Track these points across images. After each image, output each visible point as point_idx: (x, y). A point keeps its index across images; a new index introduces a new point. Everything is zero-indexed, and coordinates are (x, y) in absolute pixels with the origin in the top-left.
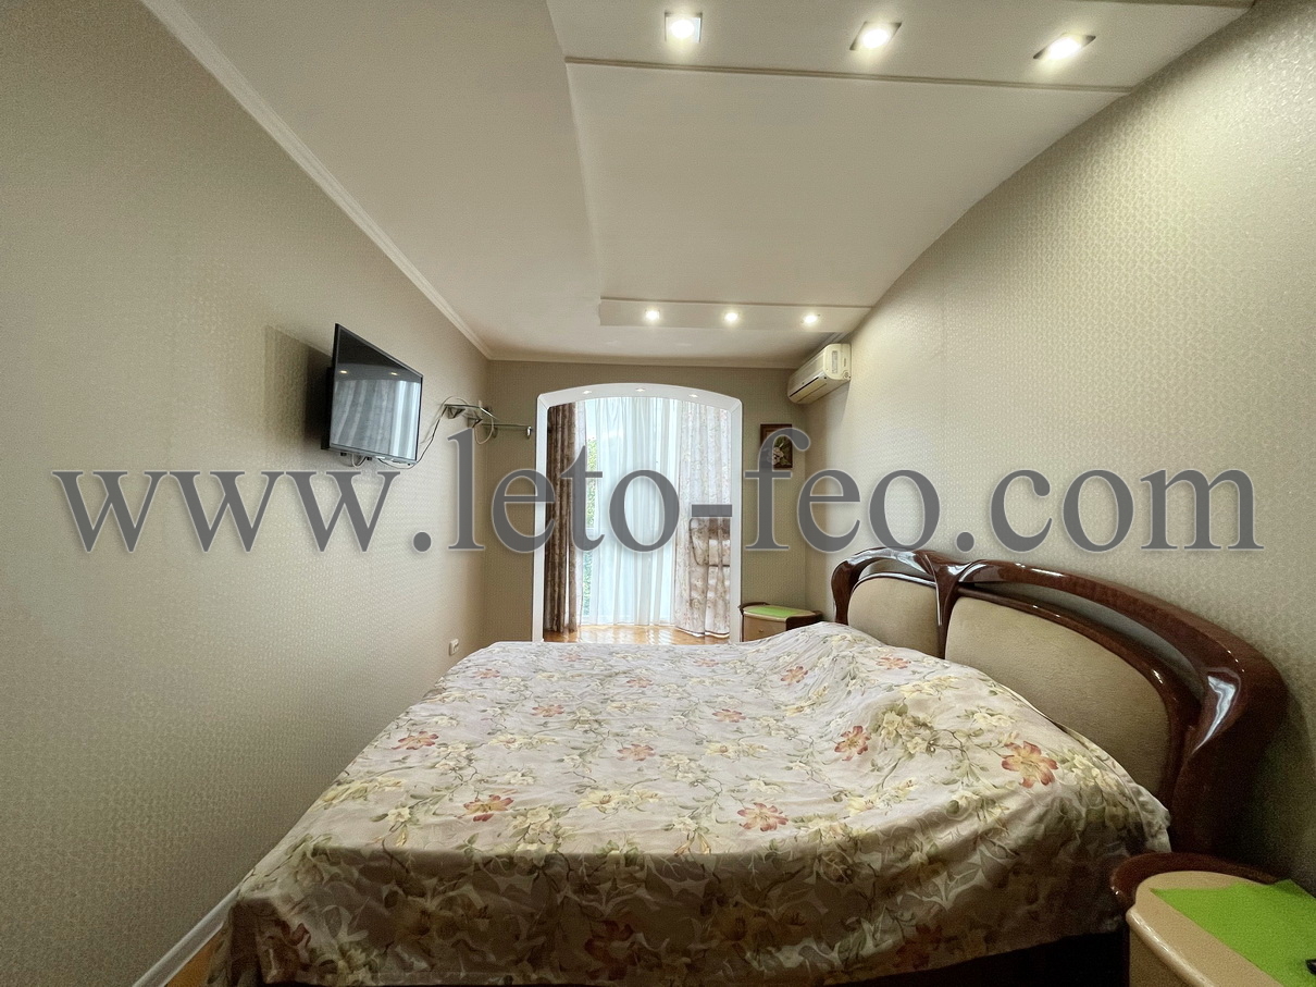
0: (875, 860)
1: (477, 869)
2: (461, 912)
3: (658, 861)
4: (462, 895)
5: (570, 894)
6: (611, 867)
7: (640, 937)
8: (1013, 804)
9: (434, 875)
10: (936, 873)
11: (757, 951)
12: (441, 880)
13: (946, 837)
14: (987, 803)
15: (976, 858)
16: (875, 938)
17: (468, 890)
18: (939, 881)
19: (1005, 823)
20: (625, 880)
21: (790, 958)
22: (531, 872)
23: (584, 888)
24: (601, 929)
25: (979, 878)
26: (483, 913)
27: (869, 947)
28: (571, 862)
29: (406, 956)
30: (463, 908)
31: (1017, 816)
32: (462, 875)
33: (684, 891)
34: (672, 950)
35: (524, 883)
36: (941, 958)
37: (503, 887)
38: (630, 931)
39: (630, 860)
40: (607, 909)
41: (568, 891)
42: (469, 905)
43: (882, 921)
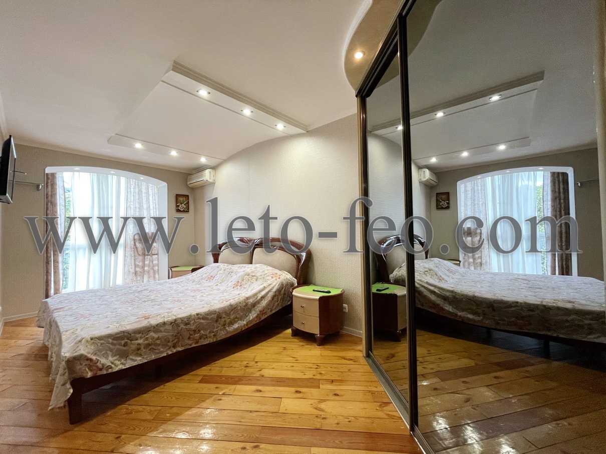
0: (251, 301)
1: (154, 327)
2: (151, 340)
3: (205, 313)
4: (151, 336)
5: (183, 327)
6: (193, 317)
7: (202, 332)
8: (274, 284)
9: (140, 333)
10: (262, 300)
11: (229, 327)
12: (142, 334)
13: (263, 293)
14: (270, 285)
15: (269, 295)
16: (252, 316)
17: (152, 334)
18: (262, 301)
19: (273, 287)
20: (197, 319)
21: (236, 326)
22: (171, 324)
23: (186, 324)
24: (192, 333)
25: (270, 298)
26: (158, 339)
27: (251, 318)
28: (182, 319)
29: (134, 358)
30: (151, 339)
31: (275, 285)
32: (149, 331)
33: (212, 318)
34: (210, 333)
35: (169, 327)
36: (263, 317)
37: (163, 330)
38: (199, 331)
39: (198, 314)
40: (193, 327)
41: (182, 326)
42: (154, 338)
43: (253, 312)
